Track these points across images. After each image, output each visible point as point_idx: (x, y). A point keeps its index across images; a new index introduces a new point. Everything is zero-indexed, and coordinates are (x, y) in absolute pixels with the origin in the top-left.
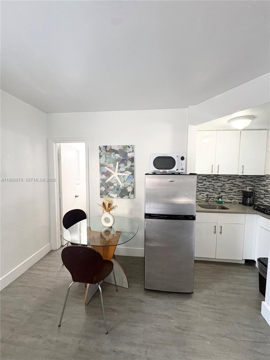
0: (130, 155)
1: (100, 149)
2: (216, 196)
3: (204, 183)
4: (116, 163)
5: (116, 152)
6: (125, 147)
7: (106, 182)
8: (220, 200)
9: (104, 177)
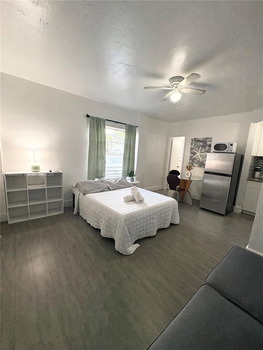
0: (208, 143)
1: (192, 140)
4: (200, 147)
5: (201, 141)
6: (206, 139)
9: (192, 155)
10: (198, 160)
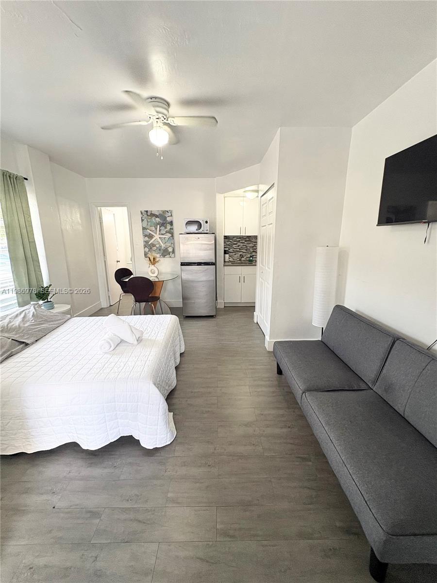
0: (169, 219)
1: (142, 213)
2: (249, 256)
3: (239, 244)
4: (157, 226)
5: (157, 216)
6: (164, 212)
7: (150, 243)
8: (251, 258)
9: (147, 239)
10: (157, 246)
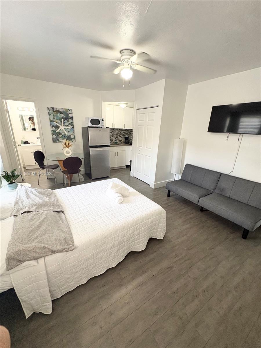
1: (49, 109)
4: (62, 120)
5: (61, 113)
6: (67, 110)
7: (56, 132)
8: (116, 142)
9: (54, 129)
10: (63, 134)
